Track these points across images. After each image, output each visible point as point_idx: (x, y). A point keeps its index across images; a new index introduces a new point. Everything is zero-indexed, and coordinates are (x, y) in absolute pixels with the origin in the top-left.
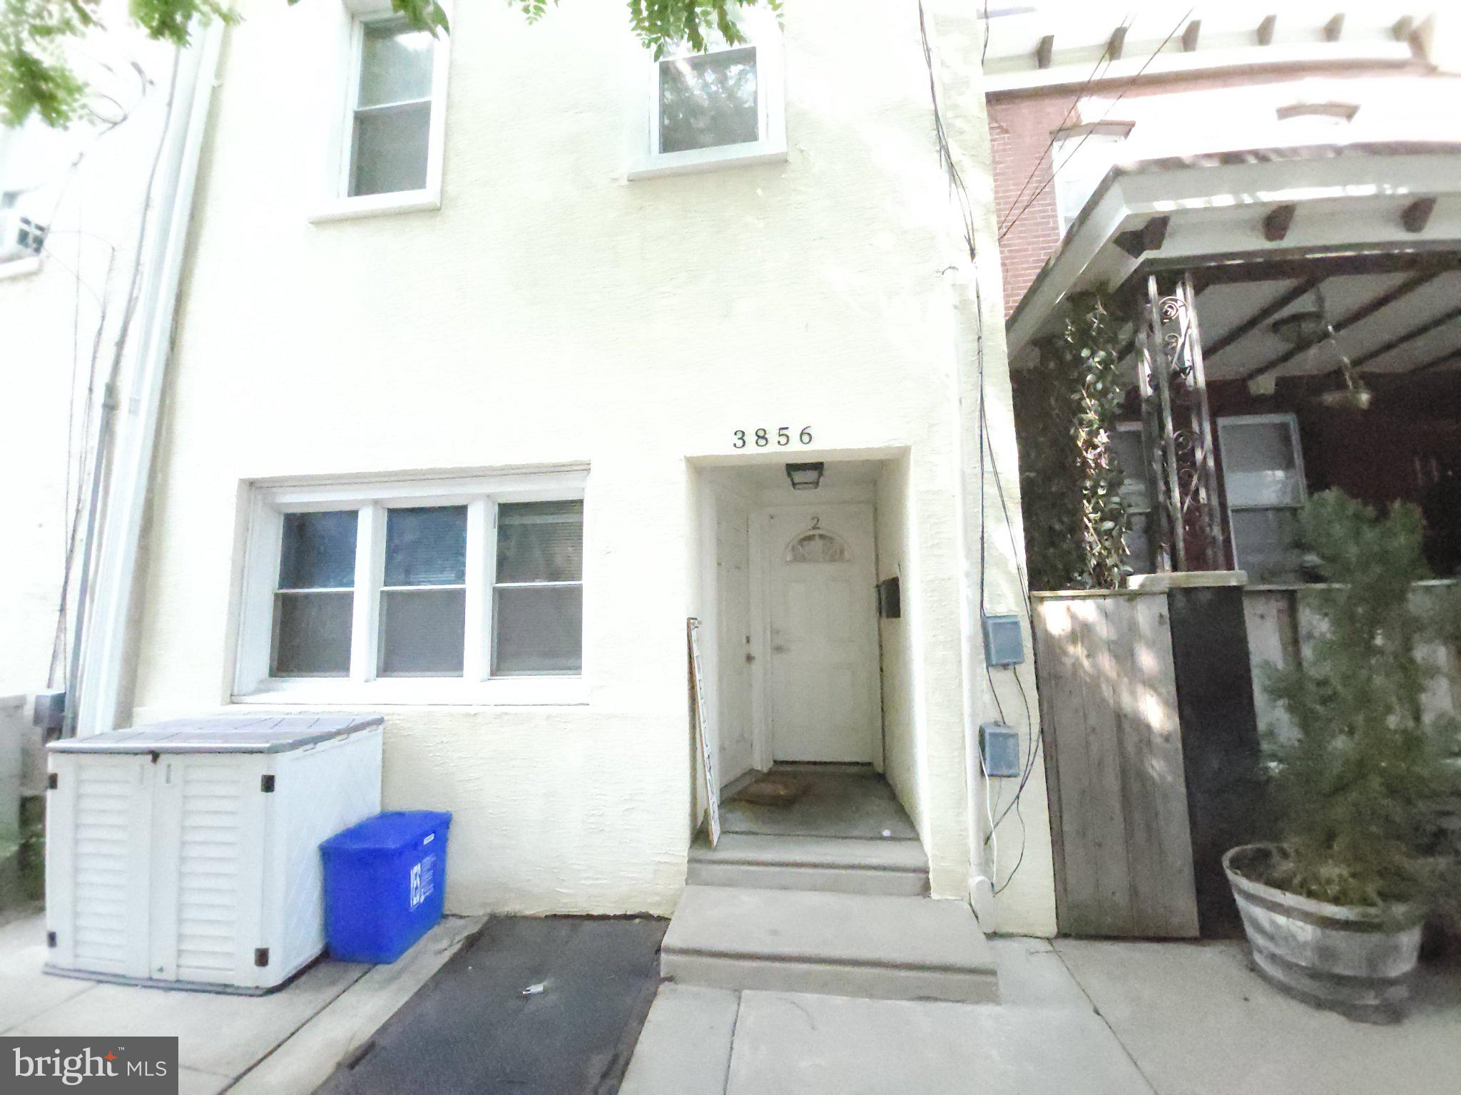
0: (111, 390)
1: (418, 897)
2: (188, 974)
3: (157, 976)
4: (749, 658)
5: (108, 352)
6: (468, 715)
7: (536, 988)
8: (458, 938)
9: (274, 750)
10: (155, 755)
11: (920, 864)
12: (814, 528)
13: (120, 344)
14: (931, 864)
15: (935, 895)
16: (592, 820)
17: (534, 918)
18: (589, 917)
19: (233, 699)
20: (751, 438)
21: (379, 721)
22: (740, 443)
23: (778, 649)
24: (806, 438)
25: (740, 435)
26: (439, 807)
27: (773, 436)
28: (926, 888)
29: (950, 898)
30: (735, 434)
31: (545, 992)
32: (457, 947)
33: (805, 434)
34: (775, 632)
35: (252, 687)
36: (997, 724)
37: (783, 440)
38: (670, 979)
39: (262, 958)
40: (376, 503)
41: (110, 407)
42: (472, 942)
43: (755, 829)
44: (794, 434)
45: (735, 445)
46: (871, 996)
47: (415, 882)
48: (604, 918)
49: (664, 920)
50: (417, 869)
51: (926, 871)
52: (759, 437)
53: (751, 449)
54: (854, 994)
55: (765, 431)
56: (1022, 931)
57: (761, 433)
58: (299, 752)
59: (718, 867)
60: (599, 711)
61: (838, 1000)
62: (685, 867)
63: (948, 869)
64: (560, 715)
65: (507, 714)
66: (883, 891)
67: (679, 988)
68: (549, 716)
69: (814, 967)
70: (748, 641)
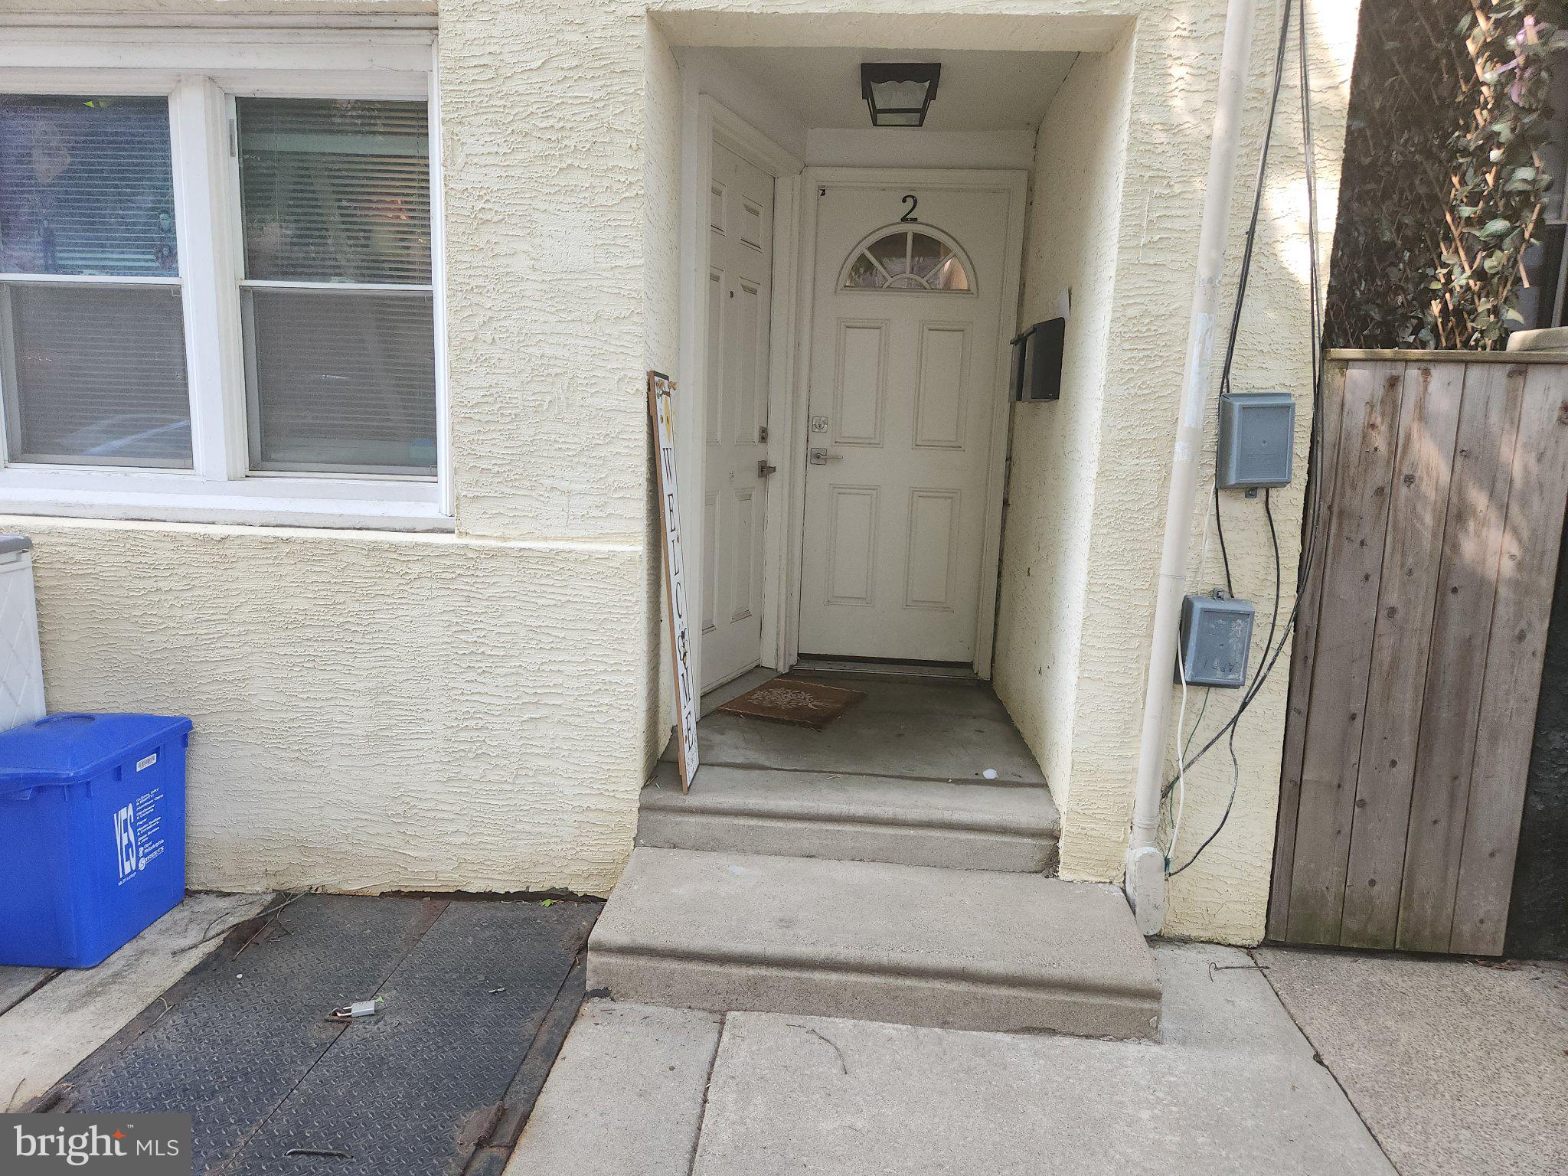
1: (133, 860)
4: (765, 470)
6: (206, 539)
7: (359, 1008)
8: (216, 928)
11: (1045, 824)
12: (904, 219)
14: (1063, 823)
15: (1063, 874)
17: (360, 897)
18: (460, 896)
21: (18, 545)
23: (818, 457)
26: (164, 707)
28: (1050, 864)
29: (1091, 879)
31: (377, 1013)
32: (210, 946)
34: (815, 425)
36: (1216, 595)
38: (603, 993)
42: (242, 936)
43: (762, 760)
46: (944, 1024)
47: (124, 838)
48: (490, 897)
49: (595, 902)
50: (126, 813)
51: (1054, 836)
54: (916, 1021)
56: (1205, 935)
59: (693, 819)
60: (474, 543)
61: (889, 1029)
62: (634, 817)
63: (1094, 833)
64: (395, 548)
65: (288, 541)
66: (977, 864)
67: (618, 1007)
68: (374, 548)
69: (853, 978)
70: (764, 436)
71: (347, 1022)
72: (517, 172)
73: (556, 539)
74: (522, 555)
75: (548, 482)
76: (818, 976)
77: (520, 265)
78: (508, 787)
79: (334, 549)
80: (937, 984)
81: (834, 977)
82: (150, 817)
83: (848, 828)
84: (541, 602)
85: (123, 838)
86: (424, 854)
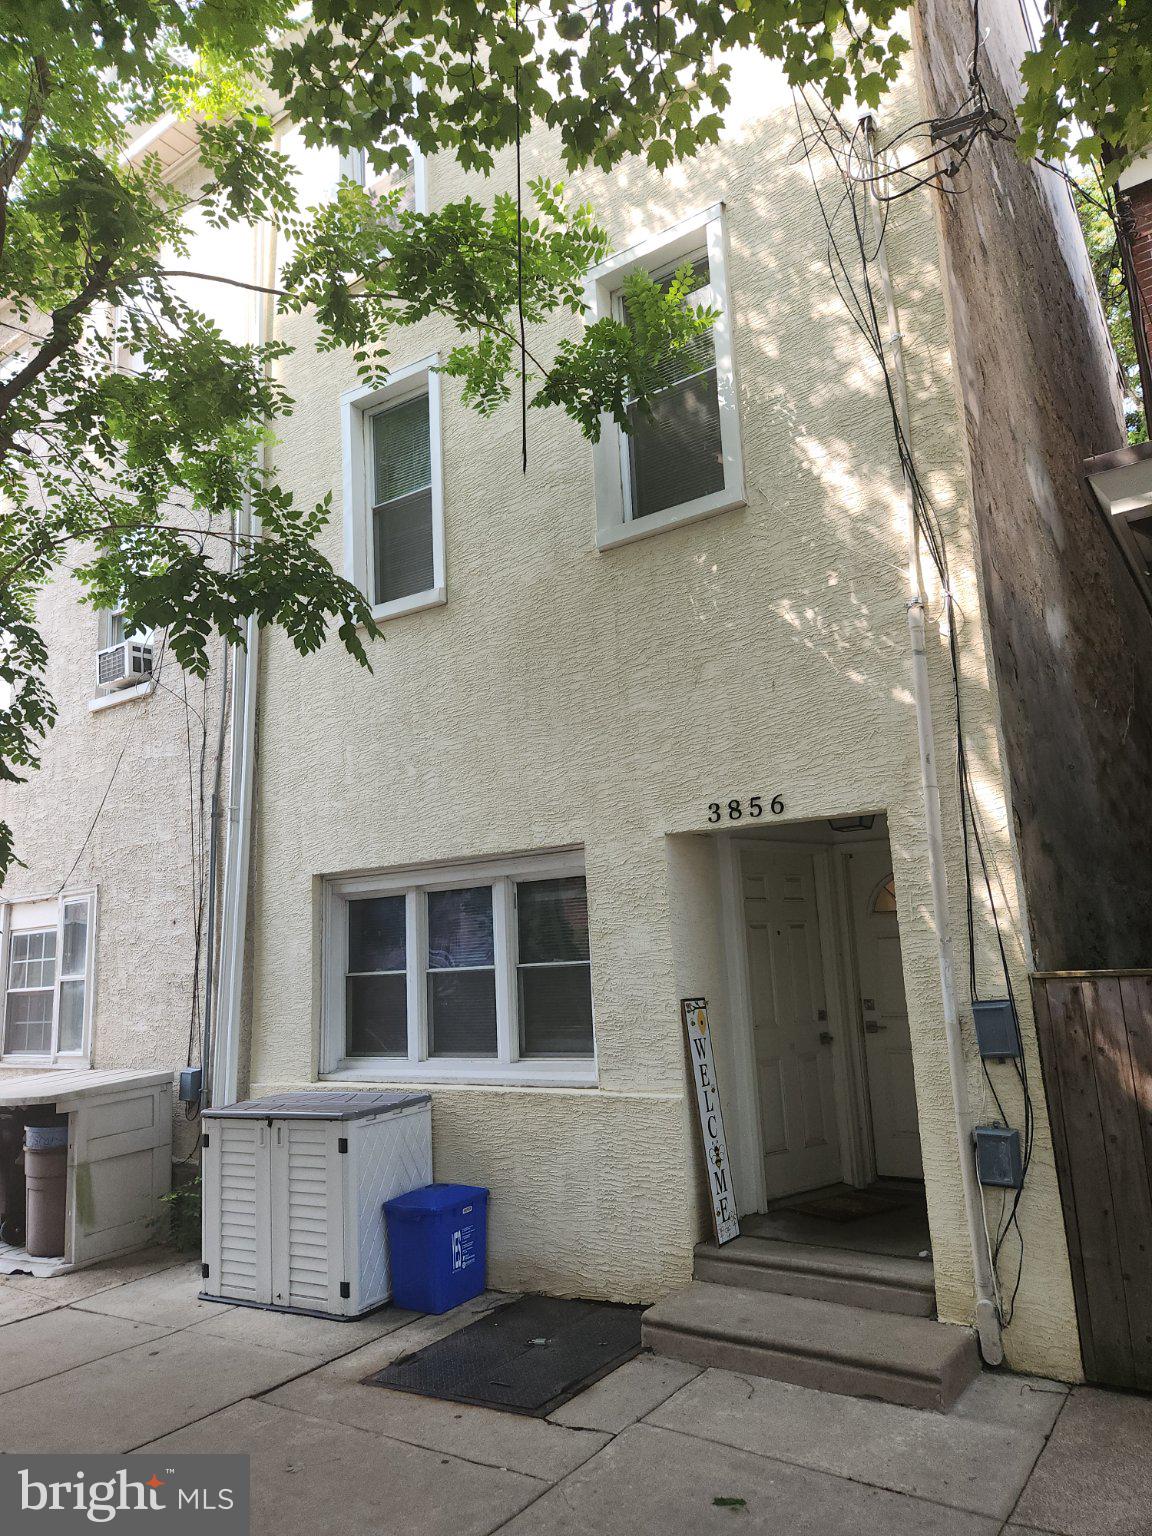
0: (217, 799)
1: (460, 1262)
2: (298, 1302)
3: (277, 1302)
4: (826, 1039)
5: (211, 765)
6: (497, 1094)
7: (539, 1342)
8: (493, 1305)
9: (345, 1118)
10: (270, 1120)
11: (928, 1283)
13: (220, 758)
14: (938, 1285)
15: (941, 1319)
16: (606, 1205)
17: (559, 1300)
18: (608, 1304)
19: (320, 1076)
20: (725, 812)
21: (427, 1099)
22: (714, 817)
23: (873, 1028)
24: (777, 808)
25: (714, 808)
26: (480, 1183)
27: (745, 808)
28: (932, 1313)
29: (957, 1322)
30: (710, 807)
31: (545, 1346)
32: (489, 1312)
33: (777, 804)
35: (333, 1066)
36: (996, 1126)
37: (756, 811)
38: (649, 1350)
39: (345, 1290)
40: (418, 887)
41: (217, 815)
42: (503, 1309)
43: (784, 1236)
44: (766, 804)
45: (710, 819)
48: (621, 1305)
50: (457, 1235)
51: (930, 1289)
52: (733, 809)
53: (726, 823)
55: (737, 802)
56: (1042, 1372)
57: (734, 805)
58: (363, 1121)
59: (722, 1265)
60: (606, 1094)
61: (790, 1387)
62: (690, 1261)
63: (954, 1289)
64: (573, 1097)
65: (529, 1095)
66: (886, 1307)
67: (656, 1358)
68: (564, 1098)
69: (771, 1353)
70: (823, 1015)
71: (533, 1345)
72: (616, 910)
73: (644, 1092)
74: (627, 1101)
75: (638, 1060)
76: (752, 1350)
77: (621, 952)
78: (628, 1237)
79: (548, 1099)
80: (815, 1362)
81: (761, 1351)
82: (469, 1240)
83: (810, 1277)
84: (638, 1127)
85: (456, 1248)
86: (589, 1276)
